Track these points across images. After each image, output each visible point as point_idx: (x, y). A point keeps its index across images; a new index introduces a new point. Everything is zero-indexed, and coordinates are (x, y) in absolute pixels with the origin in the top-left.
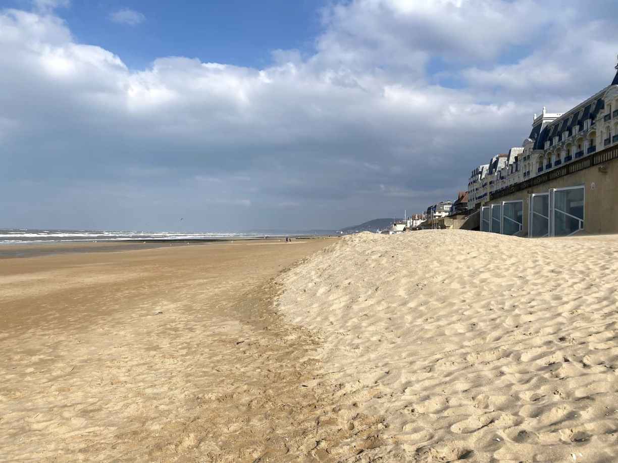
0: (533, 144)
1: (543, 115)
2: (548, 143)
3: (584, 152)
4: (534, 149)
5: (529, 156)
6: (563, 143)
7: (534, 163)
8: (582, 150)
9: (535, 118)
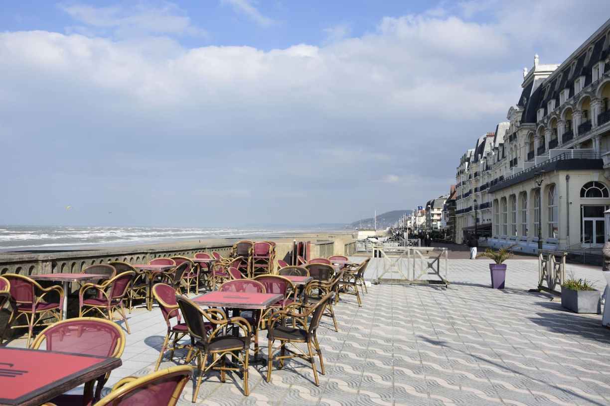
0: (521, 114)
1: (534, 67)
2: (542, 111)
3: (593, 123)
4: (522, 121)
5: (515, 134)
6: (560, 110)
7: (522, 144)
8: (589, 119)
9: (526, 73)
